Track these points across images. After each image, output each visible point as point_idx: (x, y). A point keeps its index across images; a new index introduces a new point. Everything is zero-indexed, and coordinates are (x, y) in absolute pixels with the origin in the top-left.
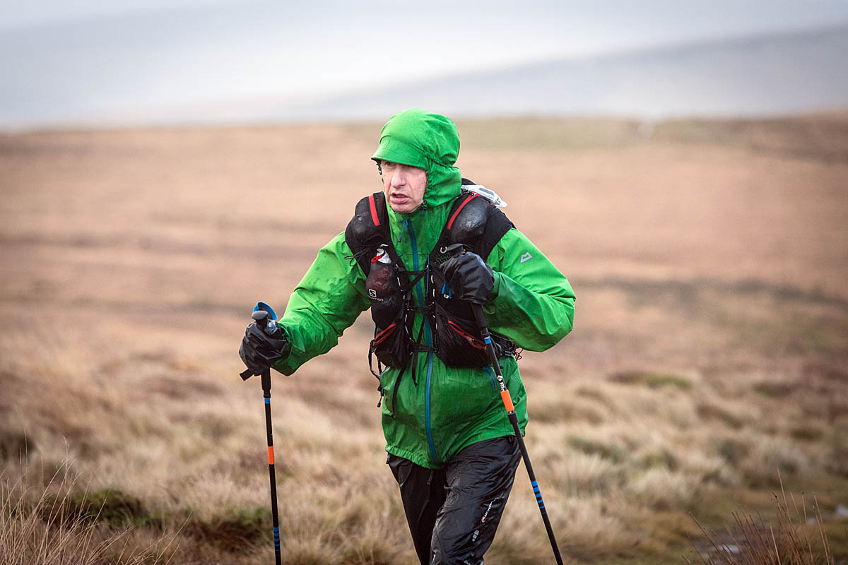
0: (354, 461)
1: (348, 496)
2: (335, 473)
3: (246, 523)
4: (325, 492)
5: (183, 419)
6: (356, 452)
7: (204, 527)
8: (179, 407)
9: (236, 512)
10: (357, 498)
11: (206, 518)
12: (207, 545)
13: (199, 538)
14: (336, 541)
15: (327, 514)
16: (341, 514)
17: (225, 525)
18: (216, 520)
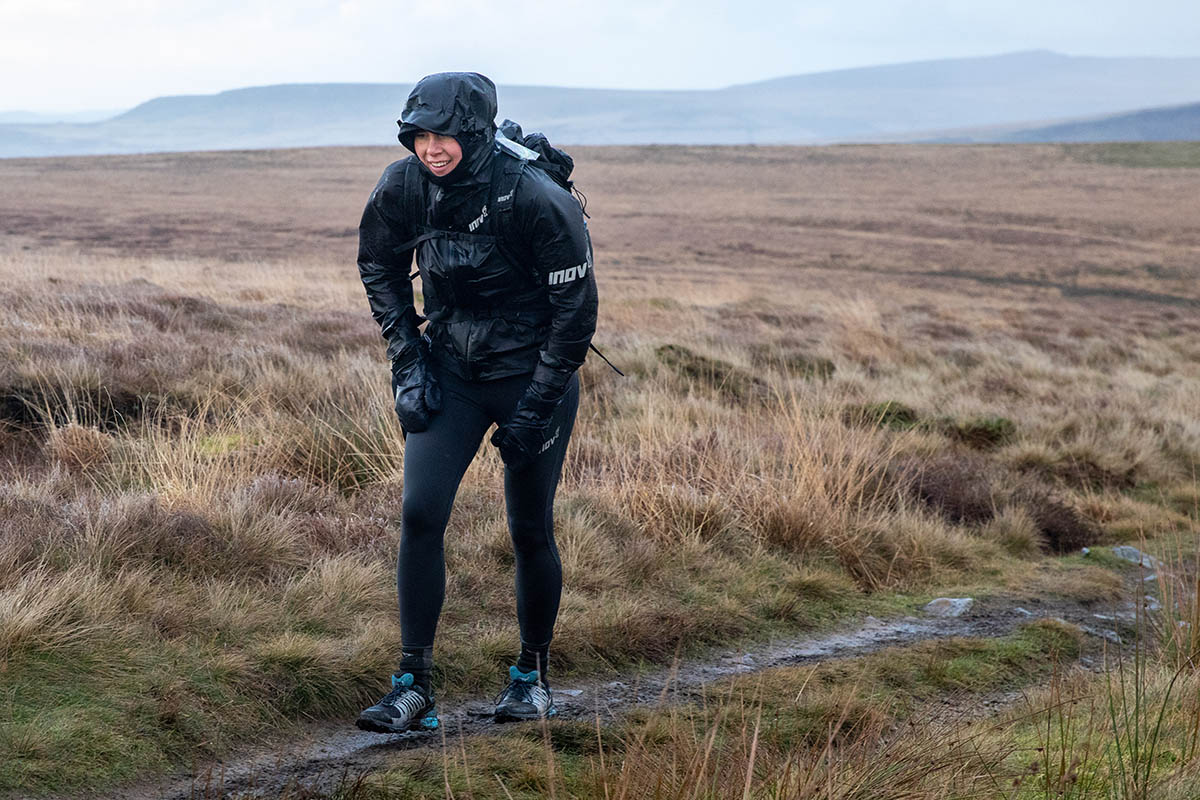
0: (1067, 387)
1: (1066, 413)
2: (1055, 396)
3: (990, 429)
4: (1048, 409)
5: (943, 353)
6: (1068, 382)
7: (960, 431)
8: (941, 344)
9: (983, 421)
10: (1072, 415)
11: (962, 425)
12: (961, 444)
13: (956, 439)
14: (1056, 445)
15: (1049, 425)
16: (1061, 424)
17: (975, 430)
18: (968, 426)
